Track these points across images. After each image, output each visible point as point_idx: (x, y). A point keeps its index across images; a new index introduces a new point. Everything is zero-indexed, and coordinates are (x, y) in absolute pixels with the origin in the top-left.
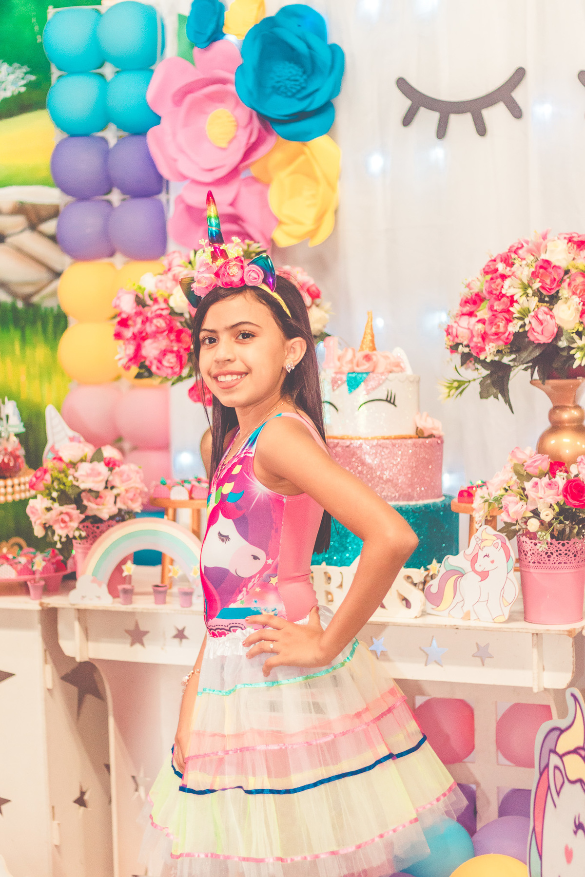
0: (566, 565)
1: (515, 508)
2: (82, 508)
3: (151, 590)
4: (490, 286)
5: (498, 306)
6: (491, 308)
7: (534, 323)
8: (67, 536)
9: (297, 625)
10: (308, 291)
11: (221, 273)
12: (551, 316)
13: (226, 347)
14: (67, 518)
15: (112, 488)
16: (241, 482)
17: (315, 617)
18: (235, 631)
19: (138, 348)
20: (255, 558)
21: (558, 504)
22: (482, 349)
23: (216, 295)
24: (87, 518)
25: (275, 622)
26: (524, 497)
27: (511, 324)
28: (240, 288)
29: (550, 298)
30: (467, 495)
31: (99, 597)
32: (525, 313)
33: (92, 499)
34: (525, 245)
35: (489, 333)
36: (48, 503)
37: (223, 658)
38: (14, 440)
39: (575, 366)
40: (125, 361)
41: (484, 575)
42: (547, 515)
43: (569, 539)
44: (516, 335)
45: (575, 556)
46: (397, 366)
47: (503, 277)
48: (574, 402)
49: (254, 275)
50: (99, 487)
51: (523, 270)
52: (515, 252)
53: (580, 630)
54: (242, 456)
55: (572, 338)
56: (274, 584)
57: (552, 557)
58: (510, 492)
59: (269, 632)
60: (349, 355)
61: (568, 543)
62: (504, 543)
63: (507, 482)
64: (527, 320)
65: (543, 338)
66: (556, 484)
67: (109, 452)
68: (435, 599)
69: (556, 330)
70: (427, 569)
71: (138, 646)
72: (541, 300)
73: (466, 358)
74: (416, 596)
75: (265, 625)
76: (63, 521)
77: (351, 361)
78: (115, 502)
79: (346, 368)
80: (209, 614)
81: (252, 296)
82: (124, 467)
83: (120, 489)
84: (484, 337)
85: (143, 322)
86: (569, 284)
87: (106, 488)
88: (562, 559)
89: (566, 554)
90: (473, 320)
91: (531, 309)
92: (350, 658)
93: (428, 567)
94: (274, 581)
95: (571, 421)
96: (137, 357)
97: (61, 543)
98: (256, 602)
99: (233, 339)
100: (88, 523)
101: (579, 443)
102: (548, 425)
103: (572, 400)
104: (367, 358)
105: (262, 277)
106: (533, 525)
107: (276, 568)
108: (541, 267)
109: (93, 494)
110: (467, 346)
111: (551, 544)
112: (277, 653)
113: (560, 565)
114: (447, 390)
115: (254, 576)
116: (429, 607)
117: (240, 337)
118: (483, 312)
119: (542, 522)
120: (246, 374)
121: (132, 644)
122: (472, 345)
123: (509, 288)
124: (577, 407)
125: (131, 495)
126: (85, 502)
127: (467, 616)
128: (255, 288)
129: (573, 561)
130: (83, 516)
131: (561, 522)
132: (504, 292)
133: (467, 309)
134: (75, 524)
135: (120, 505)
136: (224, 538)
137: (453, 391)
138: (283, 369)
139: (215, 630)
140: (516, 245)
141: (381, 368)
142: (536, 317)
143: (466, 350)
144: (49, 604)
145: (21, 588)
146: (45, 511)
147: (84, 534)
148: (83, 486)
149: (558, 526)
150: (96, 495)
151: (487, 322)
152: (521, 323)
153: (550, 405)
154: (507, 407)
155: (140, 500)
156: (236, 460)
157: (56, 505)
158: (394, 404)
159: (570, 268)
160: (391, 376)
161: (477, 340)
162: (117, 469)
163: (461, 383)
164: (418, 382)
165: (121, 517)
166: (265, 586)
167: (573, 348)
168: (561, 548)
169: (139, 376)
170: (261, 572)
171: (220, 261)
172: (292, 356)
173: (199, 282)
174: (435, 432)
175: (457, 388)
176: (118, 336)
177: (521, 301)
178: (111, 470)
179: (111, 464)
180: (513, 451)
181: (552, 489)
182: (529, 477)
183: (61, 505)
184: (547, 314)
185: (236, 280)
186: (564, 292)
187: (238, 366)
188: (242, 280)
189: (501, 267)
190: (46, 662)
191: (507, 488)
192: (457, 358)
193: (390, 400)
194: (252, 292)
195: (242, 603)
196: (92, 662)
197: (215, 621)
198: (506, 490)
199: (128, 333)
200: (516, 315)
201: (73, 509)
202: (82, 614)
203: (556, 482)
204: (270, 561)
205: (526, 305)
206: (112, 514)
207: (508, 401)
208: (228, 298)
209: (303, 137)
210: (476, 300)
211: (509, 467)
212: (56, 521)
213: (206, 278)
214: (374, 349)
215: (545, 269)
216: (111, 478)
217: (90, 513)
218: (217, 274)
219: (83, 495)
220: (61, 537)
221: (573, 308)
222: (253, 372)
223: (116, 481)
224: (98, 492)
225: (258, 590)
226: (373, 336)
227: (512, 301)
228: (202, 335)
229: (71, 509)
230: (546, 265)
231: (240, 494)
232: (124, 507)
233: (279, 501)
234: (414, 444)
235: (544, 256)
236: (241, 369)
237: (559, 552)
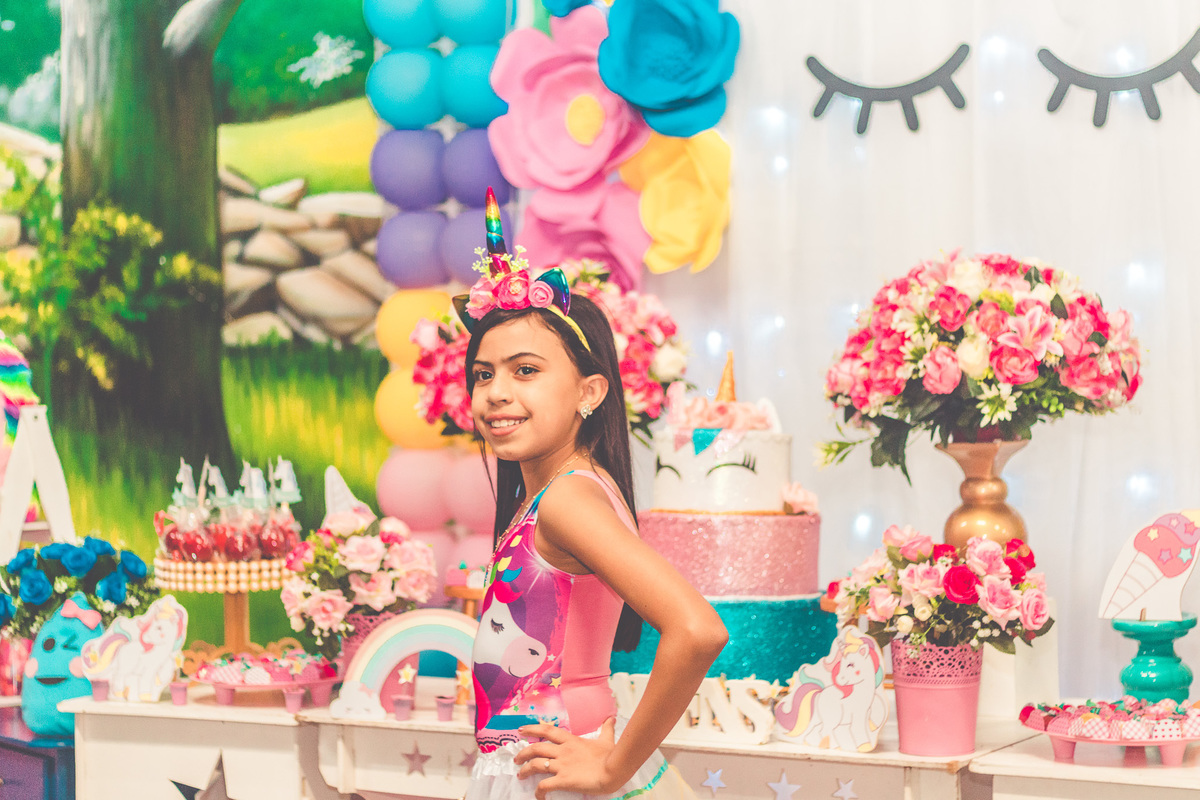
0: (949, 679)
1: (884, 603)
2: (349, 594)
3: (433, 704)
4: (878, 321)
5: (886, 345)
6: (878, 348)
7: (931, 367)
8: (330, 630)
9: (581, 740)
10: (660, 325)
11: (501, 290)
12: (954, 359)
13: (502, 384)
14: (329, 607)
15: (391, 569)
16: (520, 557)
17: (609, 731)
18: (505, 744)
19: (439, 394)
20: (534, 652)
21: (938, 598)
22: (865, 401)
23: (494, 318)
24: (357, 607)
25: (555, 733)
26: (898, 592)
27: (900, 368)
28: (524, 310)
29: (951, 334)
30: (833, 588)
31: (368, 710)
32: (919, 355)
33: (362, 583)
34: (927, 267)
35: (874, 379)
36: (309, 588)
37: (493, 778)
38: (285, 510)
39: (984, 423)
40: (425, 412)
41: (847, 690)
42: (924, 613)
43: (955, 645)
44: (910, 382)
45: (962, 667)
46: (762, 422)
47: (894, 308)
48: (992, 472)
49: (541, 296)
50: (372, 567)
51: (921, 298)
52: (916, 277)
53: (966, 764)
54: (523, 524)
55: (979, 387)
56: (556, 687)
57: (932, 667)
58: (882, 583)
59: (545, 747)
60: (699, 407)
61: (953, 650)
62: (872, 649)
63: (879, 569)
64: (920, 364)
65: (946, 388)
66: (936, 572)
67: (390, 526)
68: (787, 720)
69: (958, 377)
70: (784, 684)
71: (416, 775)
72: (943, 338)
73: (850, 412)
74: (763, 716)
75: (542, 738)
76: (324, 610)
77: (701, 414)
78: (393, 588)
79: (695, 424)
80: (480, 723)
81: (538, 320)
82: (406, 545)
83: (400, 572)
84: (868, 384)
85: (446, 361)
86: (978, 318)
87: (382, 569)
88: (945, 670)
89: (950, 664)
90: (858, 363)
91: (928, 349)
92: (652, 785)
93: (788, 681)
94: (556, 682)
95: (991, 497)
96: (436, 409)
97: (323, 638)
98: (532, 708)
99: (512, 374)
100: (359, 614)
101: (997, 527)
102: (959, 502)
103: (989, 470)
104: (722, 410)
105: (551, 297)
106: (905, 624)
107: (560, 665)
108: (942, 295)
109: (364, 577)
110: (848, 396)
111: (931, 650)
112: (554, 774)
113: (942, 678)
114: (824, 454)
115: (531, 676)
116: (780, 730)
117: (521, 372)
118: (869, 354)
119: (917, 622)
120: (526, 419)
121: (411, 771)
122: (854, 395)
123: (900, 322)
124: (996, 480)
125: (413, 580)
126: (354, 587)
127: (825, 743)
128: (543, 311)
129: (960, 674)
130: (350, 606)
131: (941, 622)
132: (893, 327)
133: (851, 349)
134: (340, 615)
135: (399, 592)
136: (497, 627)
137: (832, 455)
138: (577, 414)
139: (484, 743)
140: (919, 269)
141: (739, 424)
142: (933, 359)
143: (847, 402)
144: (306, 717)
145: (277, 699)
146: (303, 597)
147: (351, 628)
148: (352, 566)
149: (939, 628)
150: (368, 578)
151: (872, 366)
152: (912, 366)
153: (961, 477)
154: (904, 478)
155: (426, 587)
156: (516, 530)
157: (316, 590)
158: (753, 469)
159: (983, 298)
160: (750, 434)
161: (860, 388)
162: (396, 545)
163: (842, 446)
164: (790, 443)
165: (401, 606)
166: (544, 687)
167: (980, 401)
168: (944, 656)
169: (445, 432)
170: (540, 671)
171: (500, 276)
172: (589, 397)
173: (474, 301)
174: (806, 508)
175: (838, 451)
176: (418, 378)
177: (914, 338)
178: (388, 547)
179: (389, 540)
180: (887, 531)
181: (931, 578)
182: (906, 562)
183: (322, 589)
184: (948, 355)
185: (518, 299)
186: (970, 327)
187: (514, 410)
188: (526, 300)
189: (892, 296)
190: (303, 793)
191: (879, 577)
192: (841, 412)
193: (749, 466)
194: (538, 315)
195: (516, 709)
196: (361, 795)
197: (486, 732)
198: (878, 581)
199: (430, 375)
200: (908, 356)
201: (338, 595)
202: (344, 729)
203: (936, 570)
204: (551, 658)
205: (921, 344)
206: (388, 604)
207: (905, 471)
208: (508, 322)
209: (684, 131)
210: (861, 339)
211: (884, 554)
212: (316, 610)
213: (482, 297)
214: (733, 399)
215: (947, 298)
216: (387, 557)
217: (360, 601)
218: (495, 292)
219: (352, 578)
220: (322, 631)
221: (981, 348)
222: (534, 416)
223: (395, 562)
224: (369, 575)
225: (536, 693)
226: (733, 383)
227: (903, 339)
228: (476, 367)
229: (336, 595)
230: (948, 294)
231: (519, 570)
232: (405, 595)
233: (564, 581)
234: (777, 523)
235: (950, 283)
236: (520, 413)
237: (941, 661)
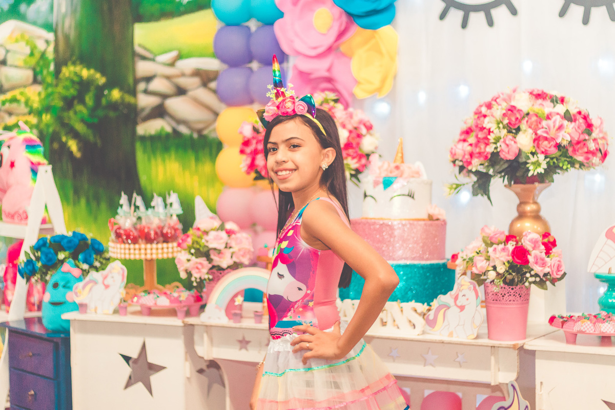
0: (514, 302)
1: (481, 264)
2: (210, 260)
3: (252, 315)
4: (477, 123)
5: (481, 135)
6: (477, 136)
7: (504, 146)
8: (200, 278)
9: (325, 332)
10: (365, 125)
11: (281, 106)
12: (515, 142)
13: (282, 153)
14: (200, 266)
15: (230, 247)
16: (293, 241)
17: (337, 328)
18: (285, 335)
19: (253, 160)
20: (300, 289)
21: (508, 262)
22: (470, 163)
23: (278, 120)
24: (214, 267)
25: (311, 329)
26: (488, 259)
27: (488, 147)
28: (293, 115)
29: (513, 129)
30: (454, 257)
31: (219, 318)
32: (497, 140)
33: (216, 254)
34: (501, 96)
35: (474, 152)
36: (189, 257)
37: (279, 352)
38: (175, 218)
39: (530, 174)
40: (246, 168)
41: (462, 308)
42: (501, 269)
43: (517, 285)
44: (493, 154)
45: (520, 296)
46: (417, 174)
47: (485, 116)
48: (533, 199)
49: (302, 108)
50: (221, 246)
51: (498, 111)
52: (495, 101)
53: (522, 345)
54: (294, 225)
55: (528, 156)
56: (311, 306)
57: (505, 297)
58: (480, 254)
59: (306, 336)
60: (386, 166)
61: (515, 288)
62: (475, 287)
63: (478, 248)
64: (498, 144)
65: (511, 157)
66: (508, 249)
67: (230, 226)
68: (431, 323)
69: (517, 151)
70: (429, 305)
71: (244, 351)
72: (509, 132)
73: (462, 169)
74: (419, 321)
75: (304, 332)
76: (197, 268)
77: (387, 170)
78: (232, 257)
79: (383, 175)
80: (272, 324)
81: (300, 121)
82: (239, 235)
83: (235, 248)
84: (471, 155)
85: (257, 143)
86: (527, 122)
87: (226, 247)
88: (512, 298)
89: (514, 295)
90: (466, 144)
91: (502, 137)
92: (360, 354)
93: (431, 304)
94: (311, 304)
95: (531, 212)
96: (252, 166)
97: (196, 282)
98: (299, 317)
99: (287, 148)
100: (214, 270)
101: (535, 227)
102: (516, 214)
103: (532, 198)
104: (397, 168)
105: (306, 109)
106: (492, 275)
107: (312, 296)
108: (509, 110)
109: (217, 251)
110: (461, 161)
111: (504, 288)
112: (311, 350)
113: (510, 302)
114: (448, 190)
115: (299, 301)
116: (428, 328)
117: (292, 147)
118: (472, 139)
119: (498, 274)
120: (295, 170)
121: (241, 349)
122: (464, 160)
123: (488, 123)
124: (535, 203)
125: (241, 253)
126: (212, 256)
127: (451, 334)
128: (302, 116)
129: (519, 300)
130: (210, 266)
131: (510, 274)
132: (484, 126)
133: (463, 137)
134: (205, 271)
135: (235, 259)
136: (281, 276)
137: (453, 190)
138: (320, 167)
139: (274, 335)
140: (497, 96)
141: (405, 175)
142: (504, 142)
143: (461, 164)
144: (188, 322)
145: (172, 313)
146: (186, 261)
147: (211, 277)
148: (211, 246)
149: (509, 277)
150: (219, 252)
151: (474, 145)
152: (494, 146)
153: (517, 201)
154: (489, 202)
155: (248, 256)
156: (290, 227)
157: (193, 258)
158: (413, 197)
159: (530, 111)
160: (412, 180)
161: (467, 157)
162: (233, 236)
163: (458, 186)
164: (431, 184)
165: (236, 266)
166: (305, 307)
167: (528, 163)
168: (511, 291)
169: (256, 179)
170: (303, 298)
171: (281, 99)
172: (326, 159)
173: (268, 112)
174: (440, 217)
175: (456, 188)
176: (242, 152)
177: (495, 132)
178: (229, 236)
179: (229, 233)
180: (482, 229)
181: (505, 252)
182: (492, 244)
183: (197, 257)
184: (512, 140)
185: (289, 110)
186: (523, 126)
187: (290, 165)
188: (294, 110)
189: (484, 110)
190: (186, 360)
191: (478, 252)
192: (457, 169)
193: (411, 195)
194: (300, 118)
195: (291, 318)
196: (216, 361)
197: (275, 329)
198: (478, 253)
199: (248, 150)
200: (492, 140)
201: (204, 260)
202: (208, 328)
203: (508, 248)
204: (309, 292)
205: (498, 135)
206: (229, 265)
207: (489, 198)
208: (285, 122)
209: (374, 27)
210: (468, 132)
211: (480, 239)
212: (193, 268)
213: (271, 110)
214: (403, 162)
215: (512, 111)
216: (229, 242)
217: (215, 263)
218: (278, 107)
219: (211, 252)
220: (196, 278)
221: (529, 136)
222: (300, 169)
223: (233, 244)
224: (220, 250)
225: (301, 309)
226: (402, 154)
227: (489, 132)
228: (269, 146)
229: (203, 260)
230: (512, 109)
231: (292, 248)
232: (237, 261)
233: (315, 254)
234: (425, 224)
235: (513, 103)
236: (293, 167)
237: (509, 294)
